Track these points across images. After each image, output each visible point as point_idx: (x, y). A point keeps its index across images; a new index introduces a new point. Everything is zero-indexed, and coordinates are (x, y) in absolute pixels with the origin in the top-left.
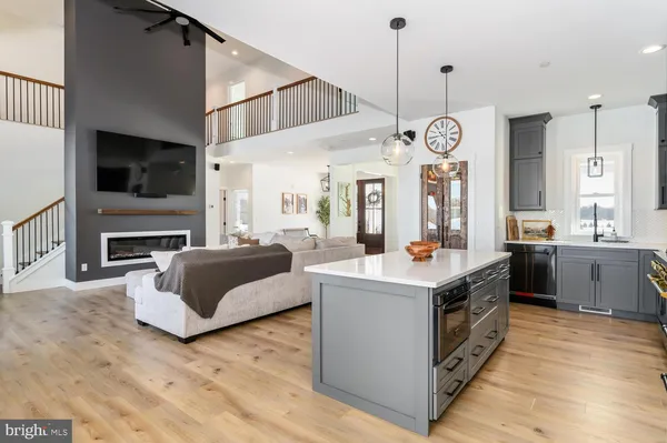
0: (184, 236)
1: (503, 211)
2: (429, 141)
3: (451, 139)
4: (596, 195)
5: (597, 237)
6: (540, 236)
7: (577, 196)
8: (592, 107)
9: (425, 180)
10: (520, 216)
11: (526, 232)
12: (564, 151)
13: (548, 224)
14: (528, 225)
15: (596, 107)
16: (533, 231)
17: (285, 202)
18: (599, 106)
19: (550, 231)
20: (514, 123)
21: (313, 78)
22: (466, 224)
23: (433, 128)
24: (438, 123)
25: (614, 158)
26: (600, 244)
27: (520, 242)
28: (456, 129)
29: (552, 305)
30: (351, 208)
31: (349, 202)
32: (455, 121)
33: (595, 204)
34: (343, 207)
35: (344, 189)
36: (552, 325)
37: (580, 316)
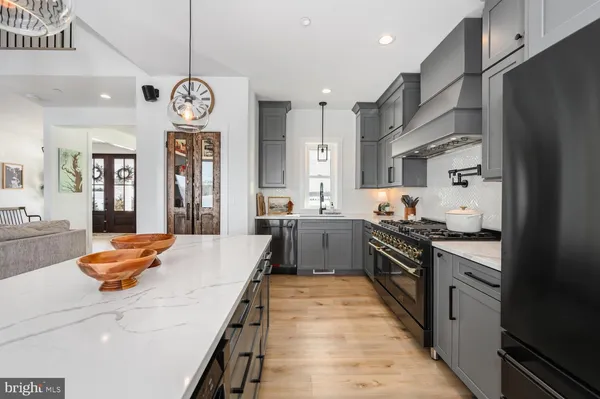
1: (253, 189)
4: (322, 176)
5: (322, 210)
6: (282, 211)
8: (320, 104)
9: (172, 150)
10: (267, 193)
11: (271, 208)
12: (300, 138)
13: (288, 200)
14: (272, 201)
15: (323, 104)
16: (276, 206)
18: (325, 103)
19: (290, 206)
20: (263, 105)
22: (218, 201)
24: (187, 84)
25: (331, 148)
26: (324, 217)
27: (267, 217)
28: (208, 95)
29: (293, 272)
30: (83, 182)
31: (78, 176)
32: (206, 85)
33: (322, 184)
34: (68, 180)
35: (70, 160)
36: (299, 298)
37: (314, 279)
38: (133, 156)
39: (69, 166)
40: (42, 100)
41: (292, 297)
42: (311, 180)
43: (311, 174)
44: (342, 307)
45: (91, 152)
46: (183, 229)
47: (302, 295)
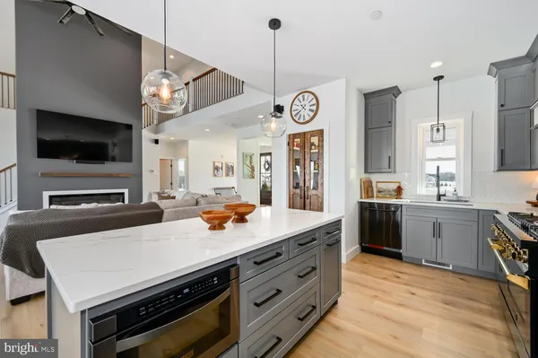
0: (123, 194)
1: (357, 174)
2: (294, 113)
3: (310, 110)
4: (440, 159)
5: (439, 197)
6: (391, 195)
7: (424, 160)
8: (435, 79)
9: (291, 146)
10: (375, 178)
11: (379, 192)
12: (412, 121)
13: (397, 185)
14: (381, 185)
15: (439, 78)
16: (384, 191)
17: (216, 168)
18: (442, 77)
19: (399, 191)
20: (368, 97)
21: (214, 69)
22: (322, 185)
23: (296, 102)
24: (300, 97)
25: (456, 125)
26: (443, 204)
27: (375, 200)
28: (314, 101)
29: (398, 257)
30: (255, 172)
31: (253, 168)
32: (313, 94)
33: (438, 167)
34: (247, 171)
35: (249, 158)
36: (393, 281)
37: (423, 269)
38: (270, 154)
39: (248, 163)
40: (234, 126)
41: (385, 279)
42: (427, 163)
43: (428, 157)
44: (441, 304)
45: (259, 152)
46: (299, 205)
47: (398, 280)
